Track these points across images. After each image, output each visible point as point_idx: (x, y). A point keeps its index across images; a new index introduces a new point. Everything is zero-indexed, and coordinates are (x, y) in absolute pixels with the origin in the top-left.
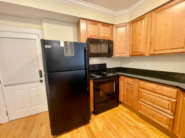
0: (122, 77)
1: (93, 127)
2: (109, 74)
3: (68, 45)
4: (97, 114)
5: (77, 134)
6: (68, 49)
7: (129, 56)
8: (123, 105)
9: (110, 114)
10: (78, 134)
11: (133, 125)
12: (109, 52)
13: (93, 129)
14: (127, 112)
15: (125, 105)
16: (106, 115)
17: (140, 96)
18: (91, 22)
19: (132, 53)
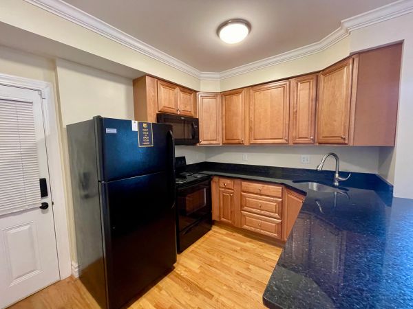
0: (216, 179)
1: (183, 272)
2: (195, 175)
3: (144, 128)
4: (182, 251)
5: (159, 292)
6: (144, 135)
7: (221, 145)
8: (218, 226)
9: (203, 245)
10: (162, 292)
11: (239, 248)
12: (193, 137)
13: (184, 274)
14: (226, 235)
15: (221, 224)
16: (196, 248)
17: (243, 204)
18: (164, 83)
19: (226, 139)
